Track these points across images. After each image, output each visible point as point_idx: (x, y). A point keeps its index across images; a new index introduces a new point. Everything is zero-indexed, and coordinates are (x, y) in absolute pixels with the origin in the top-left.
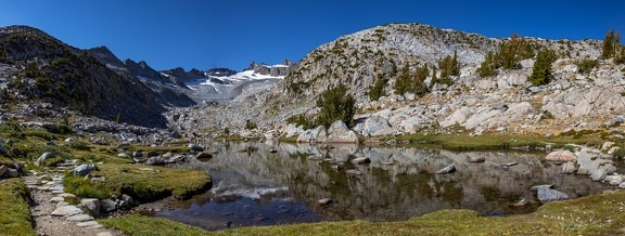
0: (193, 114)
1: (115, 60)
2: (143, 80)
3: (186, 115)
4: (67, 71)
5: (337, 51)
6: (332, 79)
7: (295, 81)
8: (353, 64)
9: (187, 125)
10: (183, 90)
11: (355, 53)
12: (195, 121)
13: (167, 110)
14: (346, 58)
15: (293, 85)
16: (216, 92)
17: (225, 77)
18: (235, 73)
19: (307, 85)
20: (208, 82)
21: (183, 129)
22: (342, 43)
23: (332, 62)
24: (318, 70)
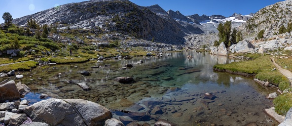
0: (199, 37)
1: (162, 11)
2: (177, 21)
3: (195, 38)
4: (134, 18)
5: (273, 10)
6: (268, 24)
7: (251, 24)
8: (280, 16)
9: (195, 43)
10: (198, 26)
11: (282, 11)
12: (199, 41)
13: (186, 35)
14: (277, 14)
15: (249, 25)
16: (214, 27)
17: (220, 20)
18: (225, 18)
19: (256, 26)
20: (211, 22)
21: (192, 45)
22: (277, 6)
23: (270, 15)
24: (262, 18)
